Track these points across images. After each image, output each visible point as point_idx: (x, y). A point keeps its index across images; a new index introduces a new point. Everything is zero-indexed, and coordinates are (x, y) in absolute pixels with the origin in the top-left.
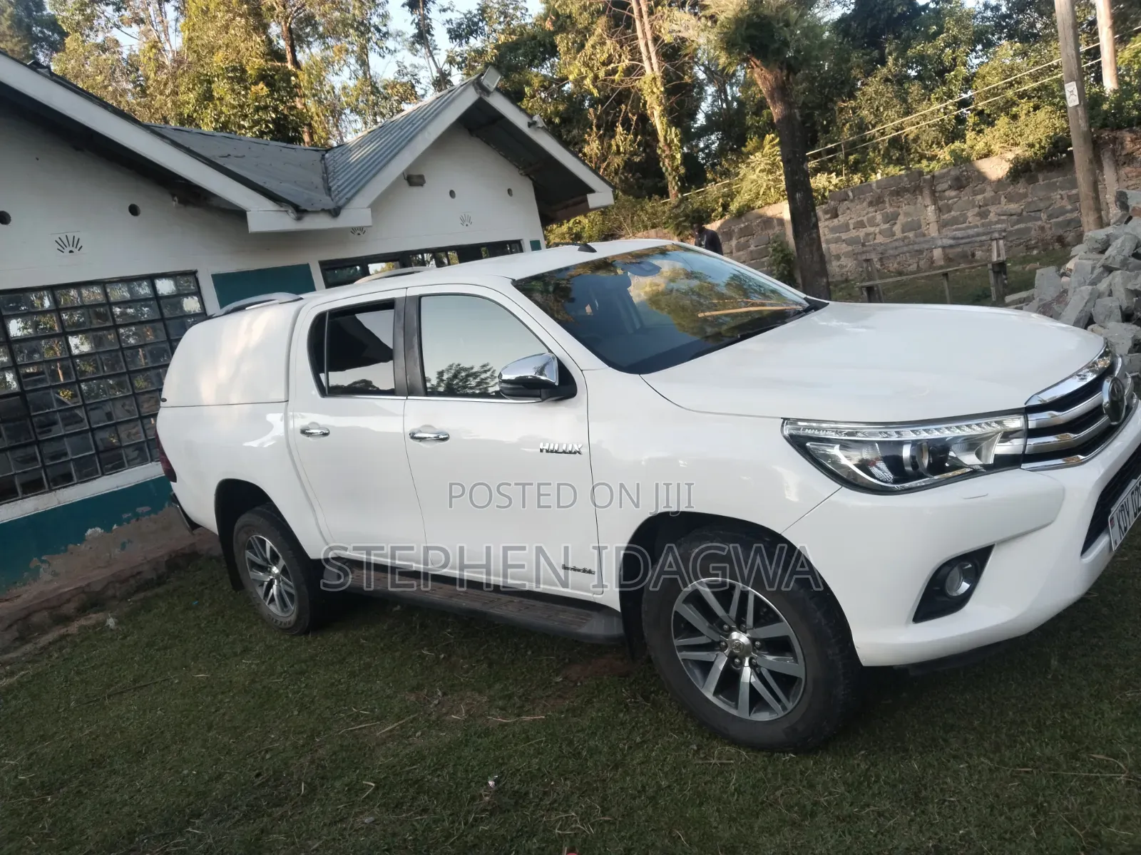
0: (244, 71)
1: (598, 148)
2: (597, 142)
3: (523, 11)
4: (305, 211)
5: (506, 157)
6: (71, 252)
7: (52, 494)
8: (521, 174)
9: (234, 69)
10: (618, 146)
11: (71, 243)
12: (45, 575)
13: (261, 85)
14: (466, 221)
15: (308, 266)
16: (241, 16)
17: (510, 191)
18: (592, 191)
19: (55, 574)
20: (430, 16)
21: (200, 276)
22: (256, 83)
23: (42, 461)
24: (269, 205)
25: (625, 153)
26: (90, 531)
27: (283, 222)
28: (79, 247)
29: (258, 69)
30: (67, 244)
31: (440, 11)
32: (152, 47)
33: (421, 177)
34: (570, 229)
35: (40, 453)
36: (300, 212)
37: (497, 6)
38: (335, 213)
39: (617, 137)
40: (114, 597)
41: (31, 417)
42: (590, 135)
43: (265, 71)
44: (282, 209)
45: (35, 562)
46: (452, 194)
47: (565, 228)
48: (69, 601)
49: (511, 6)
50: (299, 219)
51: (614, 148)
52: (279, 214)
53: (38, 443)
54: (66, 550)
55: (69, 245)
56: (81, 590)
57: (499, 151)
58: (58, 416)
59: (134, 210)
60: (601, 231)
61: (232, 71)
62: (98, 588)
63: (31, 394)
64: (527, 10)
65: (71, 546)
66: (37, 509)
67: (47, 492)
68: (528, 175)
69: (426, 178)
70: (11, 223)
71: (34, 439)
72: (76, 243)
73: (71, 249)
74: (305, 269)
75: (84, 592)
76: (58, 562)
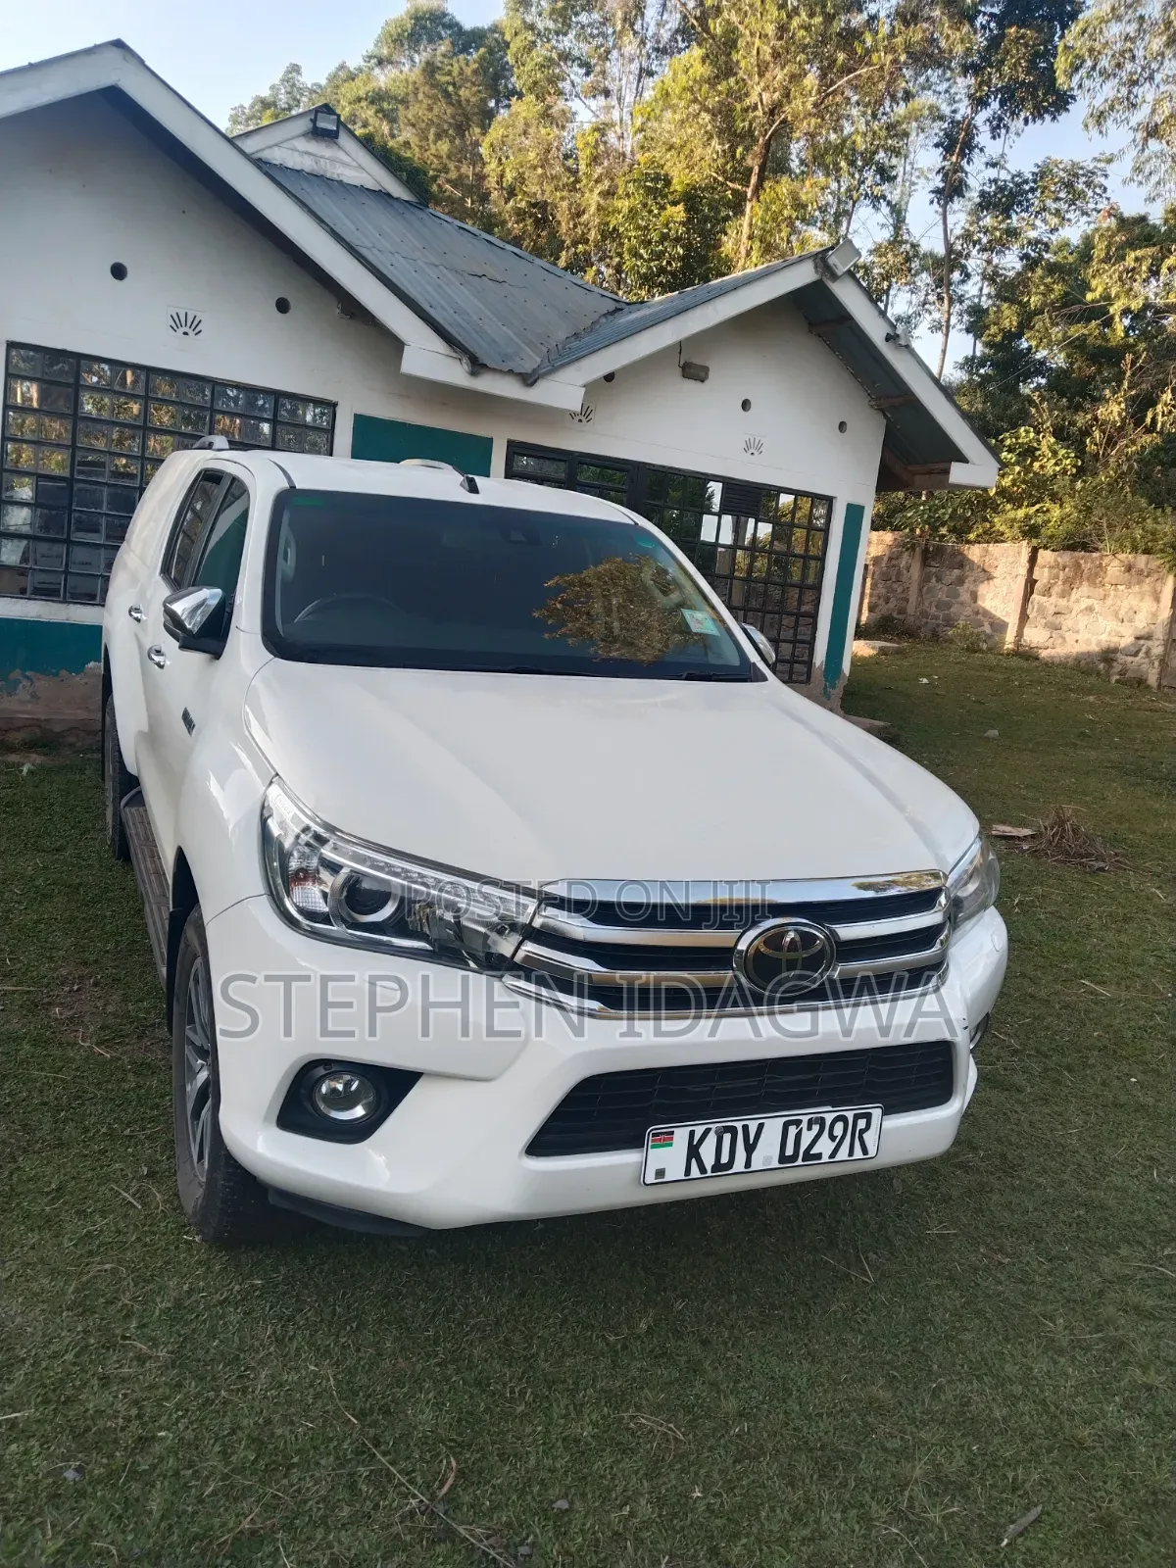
0: (668, 182)
1: (1120, 414)
2: (1123, 406)
3: (1098, 190)
4: (484, 366)
5: (855, 376)
6: (186, 333)
7: (63, 606)
8: (872, 406)
9: (656, 178)
10: (1154, 420)
11: (189, 324)
12: (23, 693)
13: (681, 207)
14: (752, 447)
15: (491, 440)
16: (707, 110)
17: (842, 426)
18: (964, 460)
19: (34, 696)
20: (967, 168)
21: (339, 410)
22: (674, 203)
23: (67, 565)
24: (438, 344)
25: (1161, 433)
26: (92, 664)
27: (455, 373)
28: (197, 330)
29: (688, 185)
30: (183, 323)
31: (987, 164)
32: (597, 129)
33: (706, 369)
34: (1028, 517)
35: (67, 554)
36: (477, 366)
37: (1061, 173)
38: (529, 380)
39: (1159, 407)
40: (72, 745)
41: (71, 511)
42: (1114, 393)
43: (696, 190)
44: (454, 355)
45: (16, 674)
46: (746, 405)
47: (1021, 513)
48: (18, 729)
49: (1084, 179)
50: (473, 374)
51: (1148, 420)
52: (451, 360)
53: (68, 542)
54: (56, 675)
55: (186, 324)
56: (37, 723)
57: (846, 364)
58: (103, 521)
59: (283, 306)
60: (1070, 535)
61: (652, 180)
62: (57, 729)
63: (81, 485)
64: (1105, 190)
65: (64, 673)
66: (40, 616)
67: (60, 602)
68: (883, 411)
69: (711, 374)
70: (126, 280)
71: (65, 537)
72: (195, 326)
73: (187, 330)
74: (487, 444)
75: (40, 727)
76: (43, 684)
